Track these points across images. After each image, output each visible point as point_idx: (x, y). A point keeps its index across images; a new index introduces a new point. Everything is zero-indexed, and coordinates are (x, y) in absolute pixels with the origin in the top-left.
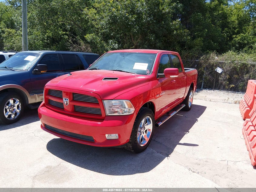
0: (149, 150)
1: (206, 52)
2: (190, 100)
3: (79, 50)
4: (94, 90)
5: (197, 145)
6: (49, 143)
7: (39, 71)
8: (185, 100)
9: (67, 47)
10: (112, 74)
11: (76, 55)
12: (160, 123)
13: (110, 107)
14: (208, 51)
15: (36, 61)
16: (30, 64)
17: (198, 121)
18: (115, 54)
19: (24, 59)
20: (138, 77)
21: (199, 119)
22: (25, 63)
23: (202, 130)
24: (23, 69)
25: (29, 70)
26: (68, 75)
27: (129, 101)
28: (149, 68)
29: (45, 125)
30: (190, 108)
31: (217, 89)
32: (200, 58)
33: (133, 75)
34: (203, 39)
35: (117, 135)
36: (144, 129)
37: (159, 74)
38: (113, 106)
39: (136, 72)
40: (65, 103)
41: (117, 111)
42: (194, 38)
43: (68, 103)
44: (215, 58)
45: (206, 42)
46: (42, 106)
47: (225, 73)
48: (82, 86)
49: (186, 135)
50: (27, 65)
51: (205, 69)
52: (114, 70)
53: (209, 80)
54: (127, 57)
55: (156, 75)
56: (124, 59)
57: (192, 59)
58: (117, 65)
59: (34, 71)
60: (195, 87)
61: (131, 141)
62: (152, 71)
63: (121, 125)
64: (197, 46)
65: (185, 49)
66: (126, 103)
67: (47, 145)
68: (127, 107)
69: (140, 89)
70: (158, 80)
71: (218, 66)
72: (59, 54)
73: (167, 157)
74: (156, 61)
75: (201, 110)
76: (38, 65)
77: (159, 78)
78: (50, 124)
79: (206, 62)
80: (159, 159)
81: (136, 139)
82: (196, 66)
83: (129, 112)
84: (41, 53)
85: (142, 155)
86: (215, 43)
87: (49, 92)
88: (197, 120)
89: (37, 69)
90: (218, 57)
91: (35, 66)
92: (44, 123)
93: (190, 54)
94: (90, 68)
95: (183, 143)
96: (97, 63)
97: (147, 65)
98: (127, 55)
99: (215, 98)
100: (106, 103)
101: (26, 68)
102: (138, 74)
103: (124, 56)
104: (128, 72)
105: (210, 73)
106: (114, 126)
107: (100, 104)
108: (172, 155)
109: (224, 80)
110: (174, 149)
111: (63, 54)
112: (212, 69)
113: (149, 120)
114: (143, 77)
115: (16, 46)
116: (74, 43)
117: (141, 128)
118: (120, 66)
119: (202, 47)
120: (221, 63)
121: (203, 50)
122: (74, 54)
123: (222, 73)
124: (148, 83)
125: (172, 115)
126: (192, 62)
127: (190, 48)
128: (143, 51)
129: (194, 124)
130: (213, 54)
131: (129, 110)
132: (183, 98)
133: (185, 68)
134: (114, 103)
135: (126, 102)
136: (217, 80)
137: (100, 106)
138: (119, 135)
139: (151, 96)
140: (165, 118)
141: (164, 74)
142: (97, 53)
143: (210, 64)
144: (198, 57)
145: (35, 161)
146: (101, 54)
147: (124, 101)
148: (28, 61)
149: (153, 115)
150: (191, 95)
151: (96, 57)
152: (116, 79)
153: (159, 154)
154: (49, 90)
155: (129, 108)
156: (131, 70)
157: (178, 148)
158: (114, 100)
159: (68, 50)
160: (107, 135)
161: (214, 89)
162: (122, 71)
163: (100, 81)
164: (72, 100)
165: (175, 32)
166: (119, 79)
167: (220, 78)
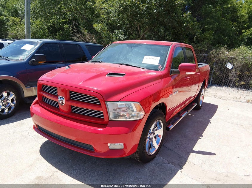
0: (159, 159)
1: (216, 46)
2: (201, 98)
3: (83, 40)
4: (96, 89)
5: (214, 154)
6: (43, 144)
7: (37, 61)
8: (197, 99)
9: (71, 37)
10: (117, 69)
11: (79, 45)
12: (171, 126)
13: (115, 110)
14: (218, 45)
15: (34, 51)
16: (27, 53)
17: (211, 122)
18: (120, 45)
19: (21, 48)
20: (149, 73)
21: (211, 120)
22: (22, 52)
23: (217, 134)
24: (19, 59)
25: (25, 60)
26: (67, 67)
27: (138, 103)
28: (161, 62)
29: (38, 126)
30: (201, 107)
31: (227, 86)
32: (209, 52)
33: (142, 70)
34: (213, 32)
35: (122, 144)
36: (154, 135)
37: (172, 70)
38: (118, 109)
39: (146, 67)
40: (61, 102)
41: (123, 115)
42: (203, 31)
43: (64, 102)
44: (226, 53)
45: (216, 36)
46: (35, 104)
47: (235, 69)
48: (81, 83)
49: (199, 140)
50: (23, 55)
51: (215, 64)
52: (119, 64)
53: (218, 76)
54: (136, 49)
55: (169, 71)
56: (132, 51)
57: (200, 53)
58: (124, 58)
59: (31, 61)
60: (207, 84)
61: (138, 150)
62: (165, 66)
63: (127, 133)
64: (207, 39)
65: (194, 42)
66: (135, 106)
67: (41, 147)
68: (135, 110)
69: (151, 88)
70: (171, 77)
71: (228, 62)
72: (59, 43)
73: (181, 169)
74: (170, 54)
75: (212, 109)
76: (36, 55)
77: (172, 75)
78: (43, 125)
79: (215, 57)
80: (171, 172)
81: (144, 148)
82: (205, 60)
83: (137, 117)
84: (40, 42)
85: (151, 166)
86: (225, 37)
87: (42, 88)
88: (209, 121)
89: (35, 60)
90: (228, 52)
91: (33, 56)
92: (36, 124)
93: (200, 47)
94: (92, 61)
95: (197, 151)
96: (101, 55)
97: (159, 58)
98: (136, 46)
99: (225, 95)
100: (110, 105)
101: (22, 58)
102: (148, 69)
103: (131, 48)
104: (136, 67)
105: (220, 68)
106: (119, 133)
107: (103, 106)
108: (186, 166)
109: (234, 77)
110: (188, 159)
111: (64, 44)
112: (222, 64)
113: (160, 124)
114: (154, 74)
115: (20, 34)
116: (78, 33)
117: (151, 134)
118: (126, 59)
119: (212, 41)
120: (231, 58)
121: (213, 45)
122: (76, 44)
123: (232, 69)
124: (160, 80)
125: (184, 116)
126: (201, 57)
127: (199, 41)
128: (154, 43)
129: (207, 126)
130: (224, 49)
131: (138, 114)
132: (194, 96)
133: (198, 63)
134: (120, 105)
135: (134, 104)
136: (227, 76)
137: (102, 108)
138: (125, 145)
139: (161, 95)
140: (177, 120)
141: (178, 70)
142: (101, 44)
143: (220, 59)
144: (207, 51)
145: (24, 169)
146: (106, 45)
147: (132, 104)
148: (25, 51)
149: (164, 118)
150: (203, 93)
151: (100, 48)
152: (123, 75)
153: (170, 165)
154: (43, 85)
155: (137, 111)
156: (140, 64)
157: (192, 157)
158: (119, 102)
159: (72, 40)
160: (109, 144)
161: (224, 86)
162: (129, 65)
163: (104, 77)
164: (69, 99)
165: (186, 24)
166: (126, 76)
167: (230, 75)
